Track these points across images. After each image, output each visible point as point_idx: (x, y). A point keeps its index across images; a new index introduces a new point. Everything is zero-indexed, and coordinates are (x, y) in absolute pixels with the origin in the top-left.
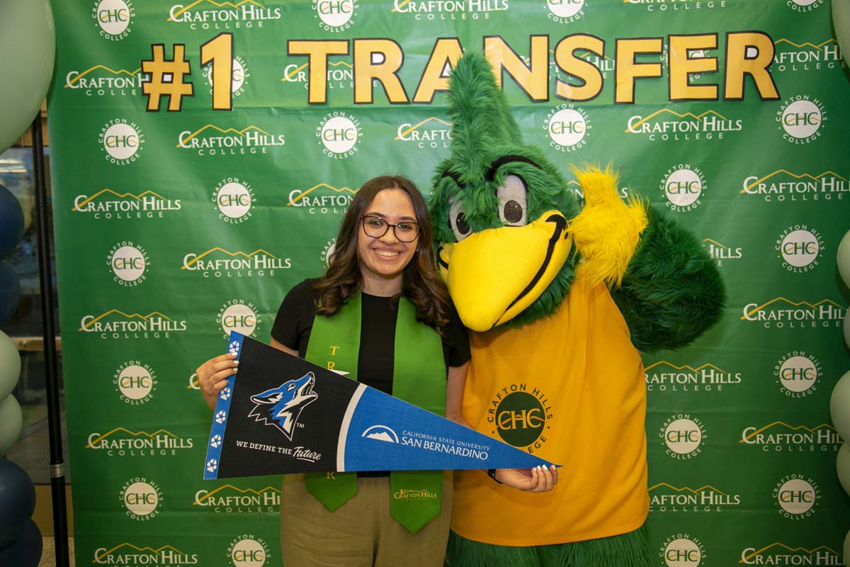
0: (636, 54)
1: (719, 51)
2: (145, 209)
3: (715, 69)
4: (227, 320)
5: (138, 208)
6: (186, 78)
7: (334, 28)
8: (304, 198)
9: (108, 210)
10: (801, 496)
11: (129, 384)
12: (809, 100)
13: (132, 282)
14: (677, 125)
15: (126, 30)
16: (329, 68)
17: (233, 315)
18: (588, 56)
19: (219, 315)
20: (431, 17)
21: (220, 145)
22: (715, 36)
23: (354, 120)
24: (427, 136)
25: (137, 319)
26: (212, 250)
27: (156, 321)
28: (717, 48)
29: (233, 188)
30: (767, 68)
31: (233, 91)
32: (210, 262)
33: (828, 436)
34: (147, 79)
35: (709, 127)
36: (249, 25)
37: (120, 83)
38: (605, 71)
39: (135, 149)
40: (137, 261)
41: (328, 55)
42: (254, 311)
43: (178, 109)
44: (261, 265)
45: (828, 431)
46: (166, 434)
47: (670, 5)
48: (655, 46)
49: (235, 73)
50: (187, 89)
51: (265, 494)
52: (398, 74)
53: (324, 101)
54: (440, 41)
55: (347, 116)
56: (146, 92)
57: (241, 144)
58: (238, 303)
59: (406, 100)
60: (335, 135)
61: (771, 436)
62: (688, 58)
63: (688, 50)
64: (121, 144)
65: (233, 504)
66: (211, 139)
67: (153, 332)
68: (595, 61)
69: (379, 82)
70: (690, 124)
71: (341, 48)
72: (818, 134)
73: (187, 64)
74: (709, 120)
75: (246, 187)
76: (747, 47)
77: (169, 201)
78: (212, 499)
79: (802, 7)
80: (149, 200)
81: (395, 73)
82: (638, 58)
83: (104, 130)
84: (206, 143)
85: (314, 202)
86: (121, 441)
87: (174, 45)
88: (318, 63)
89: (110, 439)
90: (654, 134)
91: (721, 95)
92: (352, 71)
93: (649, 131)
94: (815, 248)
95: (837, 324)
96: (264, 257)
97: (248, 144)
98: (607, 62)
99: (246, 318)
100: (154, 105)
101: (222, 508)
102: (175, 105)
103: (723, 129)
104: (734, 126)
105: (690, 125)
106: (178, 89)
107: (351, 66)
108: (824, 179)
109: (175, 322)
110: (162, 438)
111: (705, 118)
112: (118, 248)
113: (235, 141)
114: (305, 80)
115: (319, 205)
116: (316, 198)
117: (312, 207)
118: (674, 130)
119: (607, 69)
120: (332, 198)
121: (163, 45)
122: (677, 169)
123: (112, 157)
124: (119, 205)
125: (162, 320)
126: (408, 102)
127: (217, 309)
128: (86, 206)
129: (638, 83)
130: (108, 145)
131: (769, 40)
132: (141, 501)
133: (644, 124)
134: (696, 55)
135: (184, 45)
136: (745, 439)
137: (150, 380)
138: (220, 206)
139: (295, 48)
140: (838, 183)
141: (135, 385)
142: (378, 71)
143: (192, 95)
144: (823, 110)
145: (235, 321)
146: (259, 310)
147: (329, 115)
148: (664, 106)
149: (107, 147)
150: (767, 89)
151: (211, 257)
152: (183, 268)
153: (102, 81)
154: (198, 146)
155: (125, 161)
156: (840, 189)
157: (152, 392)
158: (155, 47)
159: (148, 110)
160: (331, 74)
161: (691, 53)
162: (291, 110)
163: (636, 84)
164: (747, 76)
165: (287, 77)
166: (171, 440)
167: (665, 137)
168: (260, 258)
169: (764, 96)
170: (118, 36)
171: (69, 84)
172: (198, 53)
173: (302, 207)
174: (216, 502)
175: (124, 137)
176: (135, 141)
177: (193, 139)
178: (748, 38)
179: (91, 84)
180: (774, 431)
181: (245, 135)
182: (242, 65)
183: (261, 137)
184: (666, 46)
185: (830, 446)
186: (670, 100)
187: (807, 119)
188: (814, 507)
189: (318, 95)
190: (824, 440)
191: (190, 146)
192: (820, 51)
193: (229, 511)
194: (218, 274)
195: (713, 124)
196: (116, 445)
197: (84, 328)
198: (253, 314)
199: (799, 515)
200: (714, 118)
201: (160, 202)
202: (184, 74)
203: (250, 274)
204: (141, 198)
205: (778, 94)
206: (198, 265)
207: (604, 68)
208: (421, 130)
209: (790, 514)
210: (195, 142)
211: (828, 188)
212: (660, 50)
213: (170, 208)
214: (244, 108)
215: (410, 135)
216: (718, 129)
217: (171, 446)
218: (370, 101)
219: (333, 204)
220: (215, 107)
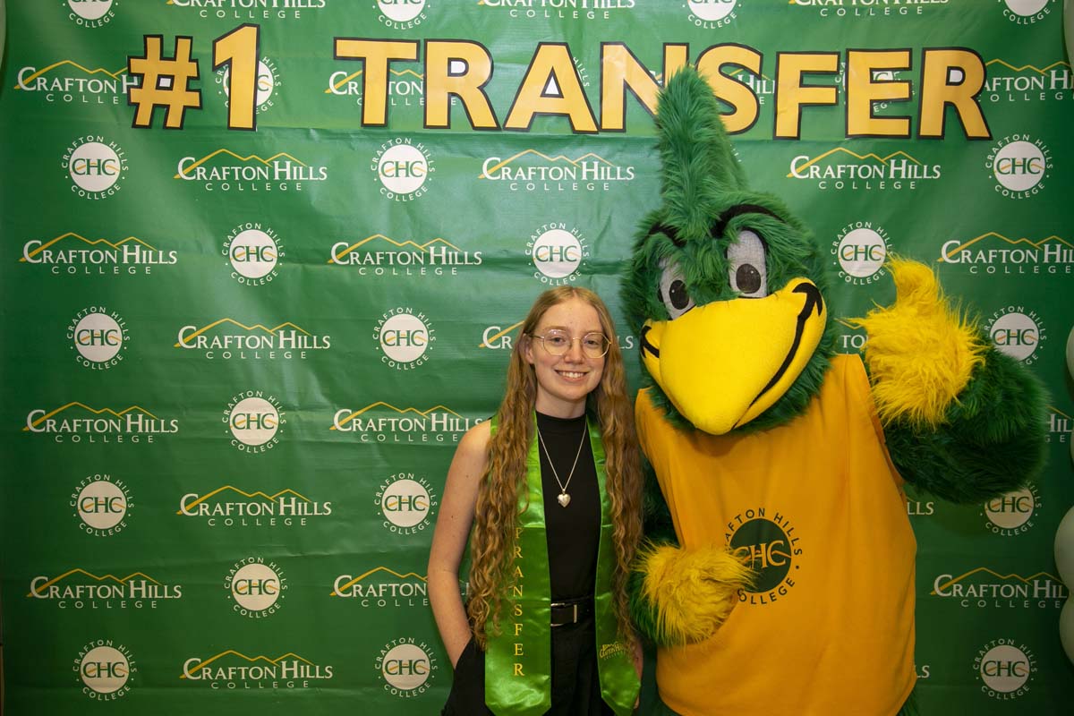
0: (804, 73)
1: (913, 74)
2: (126, 261)
3: (907, 96)
4: (237, 420)
5: (115, 261)
6: (192, 84)
7: (399, 23)
8: (352, 254)
9: (71, 262)
10: (1011, 669)
11: (93, 507)
12: (1029, 141)
13: (102, 364)
14: (856, 169)
15: (107, 14)
16: (391, 77)
17: (246, 413)
18: (740, 73)
19: (226, 412)
20: (531, 13)
21: (237, 178)
22: (907, 53)
23: (424, 149)
24: (523, 175)
25: (107, 416)
26: (218, 322)
27: (135, 418)
28: (910, 69)
29: (253, 237)
30: (975, 98)
31: (258, 104)
32: (216, 338)
33: (1047, 588)
34: (136, 83)
35: (898, 173)
36: (282, 15)
37: (95, 86)
38: (762, 95)
39: (115, 178)
40: (109, 335)
41: (390, 61)
42: (276, 407)
43: (178, 126)
44: (288, 343)
45: (1048, 582)
46: (144, 579)
47: (850, 9)
48: (829, 63)
49: (260, 80)
50: (193, 99)
51: (284, 663)
52: (485, 89)
53: (383, 123)
54: (542, 46)
55: (414, 144)
56: (132, 101)
57: (267, 177)
58: (254, 396)
59: (495, 125)
60: (397, 169)
61: (972, 586)
62: (872, 81)
63: (872, 70)
64: (94, 171)
65: (237, 677)
66: (224, 169)
67: (130, 436)
68: (749, 82)
69: (458, 100)
70: (872, 168)
71: (409, 51)
72: (1041, 186)
73: (195, 64)
74: (898, 164)
75: (271, 236)
76: (950, 69)
77: (161, 252)
78: (207, 671)
79: (1022, 18)
80: (132, 249)
81: (481, 88)
82: (806, 79)
83: (70, 150)
84: (217, 175)
85: (366, 259)
86: (78, 587)
87: (177, 38)
88: (376, 71)
89: (62, 585)
90: (823, 180)
91: (914, 131)
92: (422, 83)
93: (819, 176)
94: (1034, 337)
95: (1062, 438)
96: (293, 333)
97: (277, 178)
98: (764, 82)
99: (265, 416)
100: (144, 118)
101: (222, 684)
102: (174, 120)
103: (915, 177)
104: (930, 172)
105: (873, 170)
106: (180, 99)
107: (421, 77)
108: (1047, 246)
109: (163, 421)
110: (138, 584)
111: (893, 162)
112: (84, 315)
113: (257, 172)
114: (357, 93)
115: (373, 263)
116: (368, 254)
117: (364, 266)
118: (852, 177)
119: (764, 92)
120: (391, 254)
121: (161, 37)
122: (855, 228)
123: (80, 188)
124: (87, 255)
125: (144, 418)
126: (498, 128)
127: (224, 404)
128: (40, 255)
129: (806, 113)
130: (76, 172)
131: (979, 60)
132: (104, 674)
133: (812, 167)
134: (883, 77)
135: (191, 38)
136: (937, 591)
137: (124, 503)
138: (233, 261)
139: (345, 48)
140: (1065, 251)
141: (102, 508)
142: (458, 85)
143: (201, 107)
144: (1048, 155)
145: (249, 421)
146: (283, 407)
147: (390, 141)
148: (838, 144)
149: (73, 174)
150: (974, 126)
151: (219, 331)
152: (177, 345)
153: (70, 82)
154: (205, 178)
155: (99, 194)
156: (1068, 259)
157: (124, 519)
158: (148, 39)
159: (134, 126)
160: (394, 86)
161: (875, 74)
162: (337, 134)
163: (803, 113)
164: (949, 107)
165: (333, 89)
166: (150, 587)
167: (840, 185)
168: (288, 335)
169: (970, 134)
170: (95, 21)
171: (22, 84)
172: (211, 51)
173: (349, 264)
174: (213, 674)
175: (99, 161)
176: (115, 167)
177: (198, 169)
178: (951, 57)
179: (54, 86)
180: (976, 581)
181: (273, 165)
182: (270, 69)
183: (295, 168)
184: (843, 64)
185: (1050, 602)
186: (847, 136)
187: (1026, 166)
188: (1028, 683)
189: (375, 115)
190: (1042, 593)
191: (194, 177)
192: (1045, 77)
193: (232, 687)
194: (227, 355)
195: (903, 169)
196: (71, 593)
197: (31, 427)
198: (275, 412)
199: (1008, 694)
200: (904, 162)
201: (148, 254)
202: (189, 78)
203: (271, 355)
204: (121, 247)
205: (989, 132)
206: (199, 342)
207: (761, 90)
208: (514, 167)
209: (996, 692)
210: (201, 173)
211: (1052, 258)
212: (835, 69)
213: (161, 262)
214: (271, 128)
215: (499, 172)
216: (910, 177)
217: (150, 596)
218: (446, 124)
219: (391, 263)
220: (231, 125)
